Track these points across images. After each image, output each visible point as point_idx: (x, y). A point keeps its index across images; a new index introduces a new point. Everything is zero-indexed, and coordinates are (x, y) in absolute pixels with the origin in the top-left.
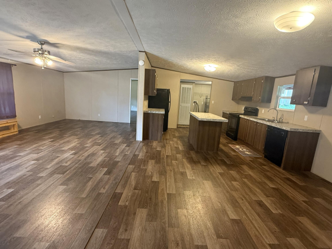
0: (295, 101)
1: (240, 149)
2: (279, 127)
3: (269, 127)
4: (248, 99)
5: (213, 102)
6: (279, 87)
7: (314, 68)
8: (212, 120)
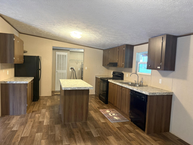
0: (150, 66)
1: (110, 114)
2: (139, 91)
3: (132, 91)
4: (115, 65)
5: (86, 68)
6: (137, 53)
7: (162, 36)
8: (77, 89)
